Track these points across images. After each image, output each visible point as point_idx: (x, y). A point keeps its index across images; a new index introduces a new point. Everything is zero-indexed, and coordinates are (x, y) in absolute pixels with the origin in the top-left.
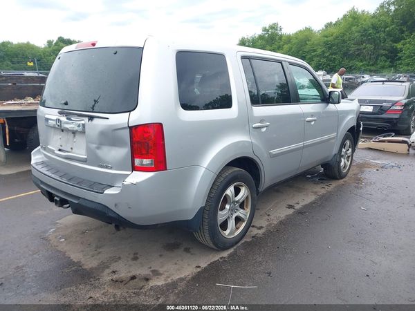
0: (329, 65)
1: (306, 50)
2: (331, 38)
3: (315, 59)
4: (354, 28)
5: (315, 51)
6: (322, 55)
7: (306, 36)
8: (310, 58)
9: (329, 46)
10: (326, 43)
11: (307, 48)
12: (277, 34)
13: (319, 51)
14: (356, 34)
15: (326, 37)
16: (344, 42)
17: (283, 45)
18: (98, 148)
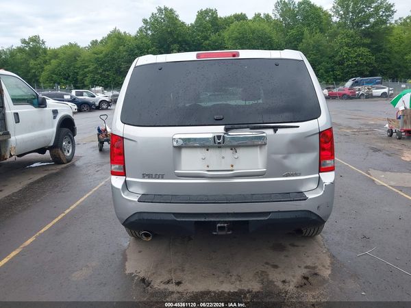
0: (103, 81)
1: (77, 66)
2: (101, 56)
3: (89, 75)
4: (121, 48)
5: (87, 67)
6: (95, 71)
7: (75, 52)
8: (83, 74)
9: (100, 63)
10: (97, 60)
11: (78, 64)
12: (40, 48)
13: (91, 68)
14: (125, 53)
15: (95, 54)
16: (114, 59)
17: (50, 60)
18: (285, 158)
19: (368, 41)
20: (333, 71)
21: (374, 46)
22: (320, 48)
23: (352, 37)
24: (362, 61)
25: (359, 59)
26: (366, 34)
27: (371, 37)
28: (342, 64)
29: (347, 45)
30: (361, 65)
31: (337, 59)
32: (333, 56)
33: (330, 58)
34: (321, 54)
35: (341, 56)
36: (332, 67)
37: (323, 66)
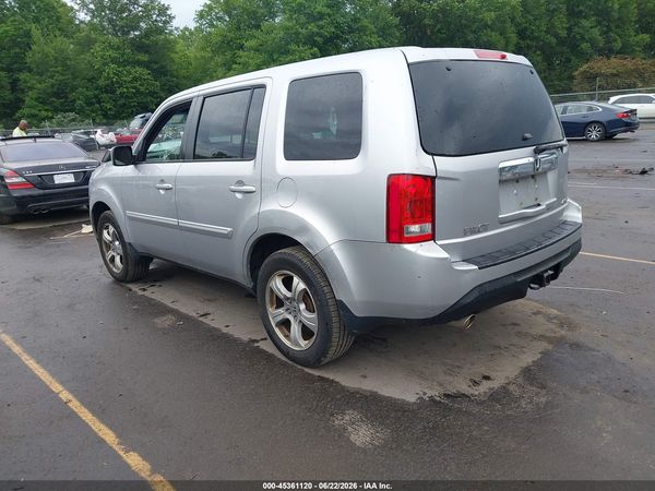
19: (144, 57)
20: (99, 102)
21: (155, 67)
22: (69, 63)
23: (118, 48)
24: (142, 89)
25: (137, 84)
26: (139, 46)
27: (147, 52)
28: (113, 92)
29: (114, 61)
30: (142, 93)
31: (102, 82)
32: (94, 78)
33: (89, 80)
34: (73, 74)
35: (108, 78)
36: (96, 96)
37: (81, 93)
